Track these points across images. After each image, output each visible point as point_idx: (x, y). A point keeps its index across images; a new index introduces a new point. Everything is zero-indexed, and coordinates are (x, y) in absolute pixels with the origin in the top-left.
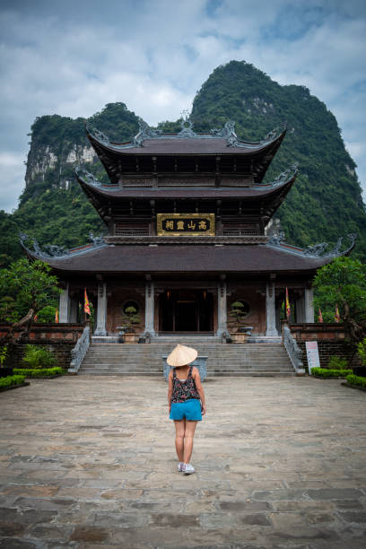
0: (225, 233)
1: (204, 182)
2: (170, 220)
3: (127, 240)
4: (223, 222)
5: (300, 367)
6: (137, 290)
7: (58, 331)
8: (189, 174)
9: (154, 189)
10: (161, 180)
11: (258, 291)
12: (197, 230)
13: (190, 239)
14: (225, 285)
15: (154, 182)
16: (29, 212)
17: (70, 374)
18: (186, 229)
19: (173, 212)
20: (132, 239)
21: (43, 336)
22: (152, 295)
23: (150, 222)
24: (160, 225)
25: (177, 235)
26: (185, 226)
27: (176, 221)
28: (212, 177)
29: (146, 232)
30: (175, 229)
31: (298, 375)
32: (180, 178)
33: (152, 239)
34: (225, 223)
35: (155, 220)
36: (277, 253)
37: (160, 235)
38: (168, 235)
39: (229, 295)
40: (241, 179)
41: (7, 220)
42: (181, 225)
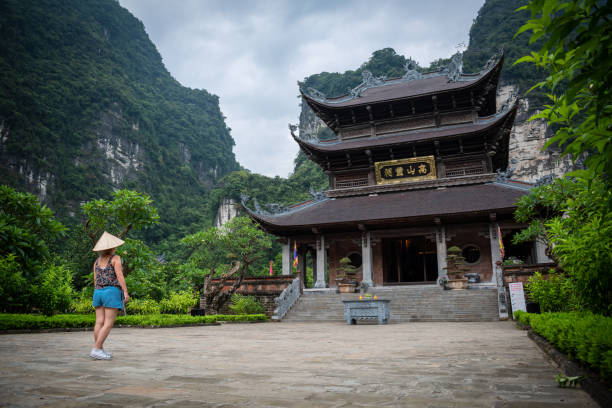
0: (448, 174)
1: (424, 124)
2: (387, 167)
3: (348, 191)
4: (446, 163)
5: (503, 311)
6: (354, 241)
7: (272, 283)
8: (407, 118)
9: (372, 138)
10: (378, 128)
11: (480, 234)
12: (417, 174)
13: (410, 185)
14: (443, 230)
15: (372, 132)
16: (304, 175)
17: (273, 321)
18: (406, 175)
19: (391, 159)
20: (352, 191)
21: (260, 288)
22: (369, 245)
23: (368, 172)
24: (378, 173)
25: (396, 182)
26: (405, 172)
27: (394, 168)
28: (431, 118)
29: (366, 182)
30: (395, 176)
31: (502, 320)
32: (397, 123)
33: (371, 189)
34: (447, 164)
35: (374, 170)
36: (504, 190)
37: (380, 184)
38: (387, 183)
39: (449, 240)
40: (463, 115)
41: (282, 185)
42: (399, 171)
